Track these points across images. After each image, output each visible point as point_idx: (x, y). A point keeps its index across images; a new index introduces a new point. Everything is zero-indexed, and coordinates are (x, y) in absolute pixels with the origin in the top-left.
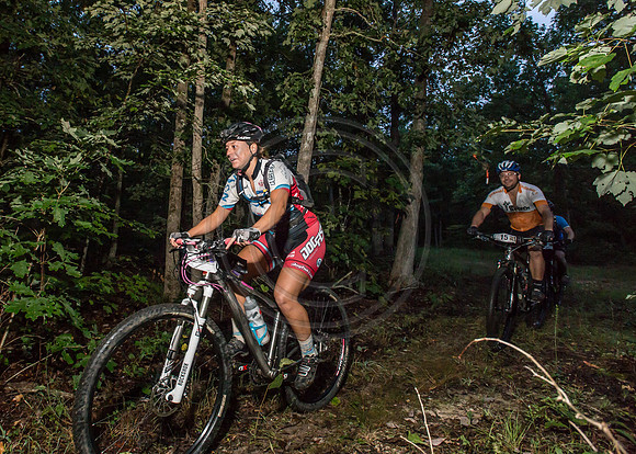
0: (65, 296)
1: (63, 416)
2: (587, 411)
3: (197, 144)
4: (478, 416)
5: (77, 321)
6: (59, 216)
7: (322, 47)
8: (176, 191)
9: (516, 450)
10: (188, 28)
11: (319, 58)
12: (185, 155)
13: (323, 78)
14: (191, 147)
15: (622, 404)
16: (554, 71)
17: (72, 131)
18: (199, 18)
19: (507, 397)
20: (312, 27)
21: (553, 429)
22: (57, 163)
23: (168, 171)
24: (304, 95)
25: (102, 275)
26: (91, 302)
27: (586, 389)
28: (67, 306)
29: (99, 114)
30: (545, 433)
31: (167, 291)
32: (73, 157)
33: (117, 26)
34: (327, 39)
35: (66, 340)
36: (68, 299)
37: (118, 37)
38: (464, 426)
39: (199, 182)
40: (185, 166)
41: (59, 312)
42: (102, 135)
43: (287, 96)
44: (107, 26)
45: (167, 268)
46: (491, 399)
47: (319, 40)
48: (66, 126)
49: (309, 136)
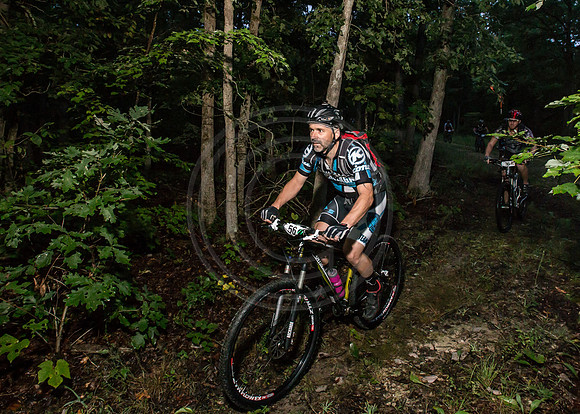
45: (204, 194)
46: (479, 329)
49: (338, 73)
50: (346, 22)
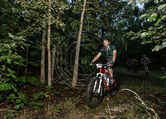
0: (12, 83)
1: (12, 117)
2: (150, 107)
3: (49, 40)
4: (124, 110)
5: (15, 90)
6: (9, 61)
7: (83, 13)
8: (43, 53)
9: (133, 117)
10: (46, 7)
11: (82, 16)
12: (46, 43)
13: (83, 22)
14: (47, 41)
15: (158, 104)
16: (143, 20)
17: (12, 36)
18: (49, 4)
19: (131, 105)
20: (80, 7)
21: (141, 112)
22: (8, 46)
23: (41, 47)
24: (78, 26)
25: (23, 77)
26: (20, 85)
27: (150, 101)
28: (13, 86)
29: (20, 32)
30: (140, 113)
31: (41, 81)
32: (13, 44)
33: (25, 6)
34: (84, 11)
35: (12, 96)
36: (12, 84)
37: (25, 9)
38: (120, 113)
39: (50, 50)
40: (46, 46)
41: (10, 88)
42: (21, 38)
43: (73, 26)
44: (22, 6)
45: (41, 75)
46: (127, 105)
47: (82, 11)
48: (10, 35)
49: (80, 37)
50: (82, 24)
